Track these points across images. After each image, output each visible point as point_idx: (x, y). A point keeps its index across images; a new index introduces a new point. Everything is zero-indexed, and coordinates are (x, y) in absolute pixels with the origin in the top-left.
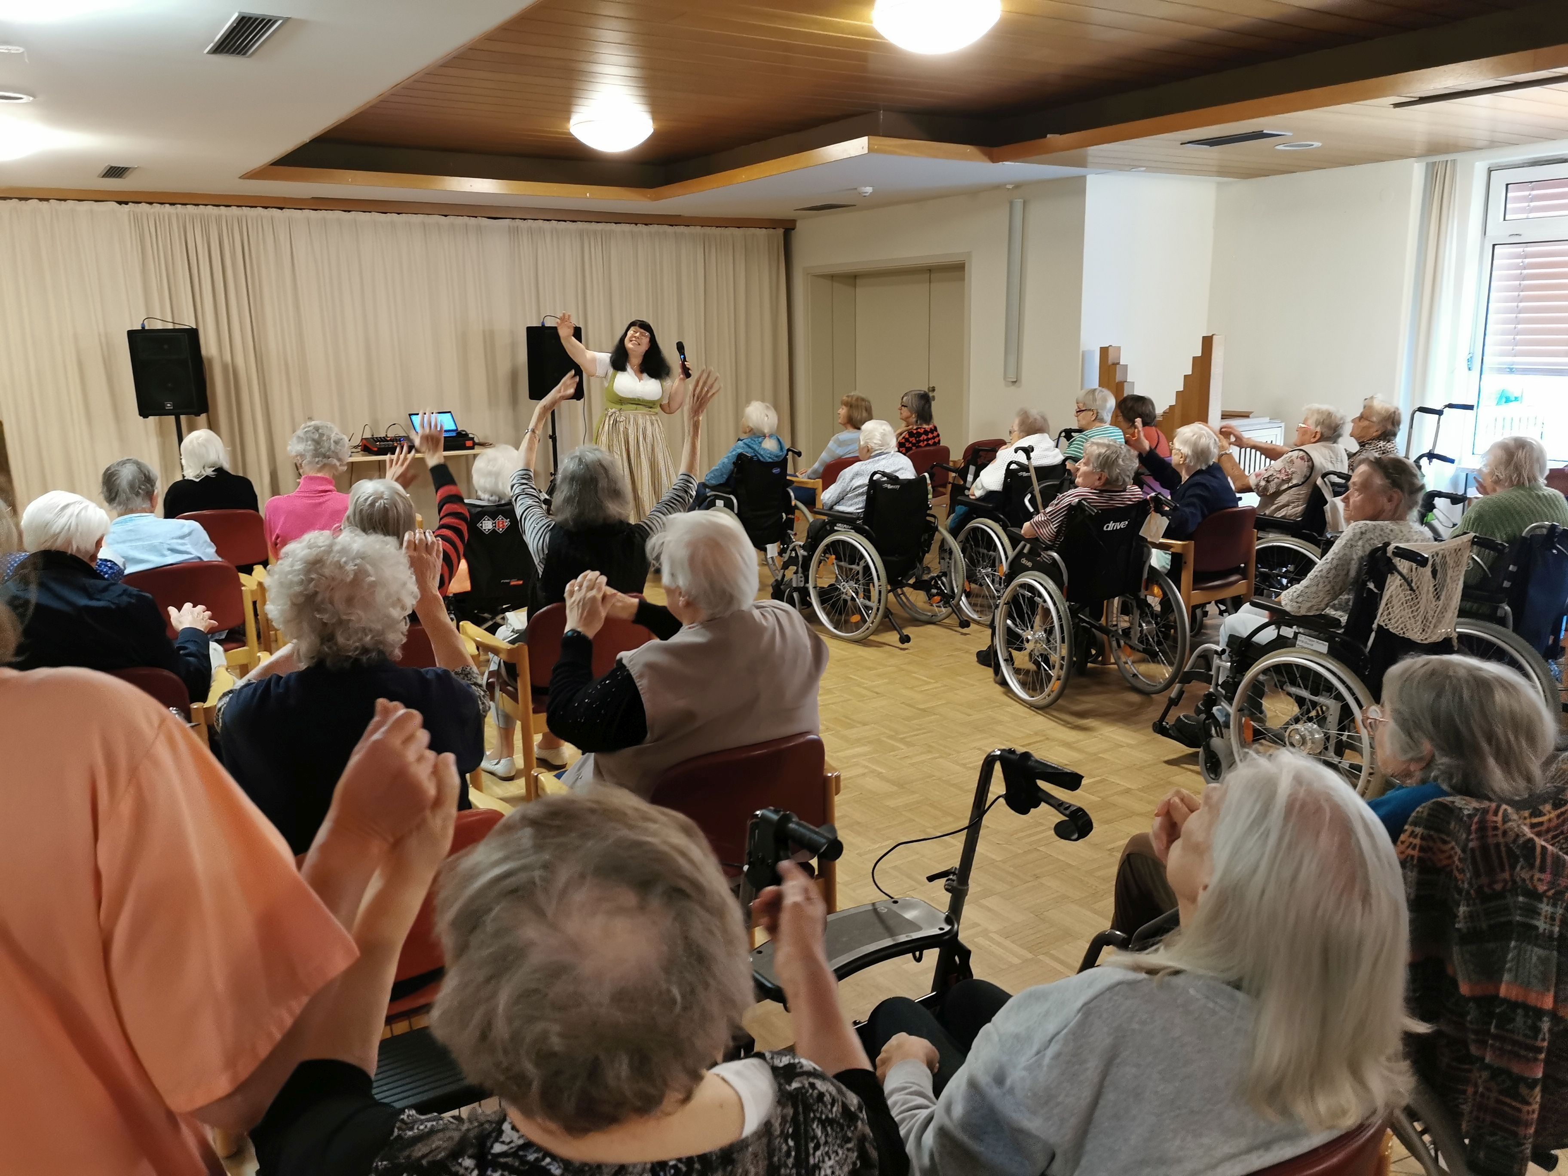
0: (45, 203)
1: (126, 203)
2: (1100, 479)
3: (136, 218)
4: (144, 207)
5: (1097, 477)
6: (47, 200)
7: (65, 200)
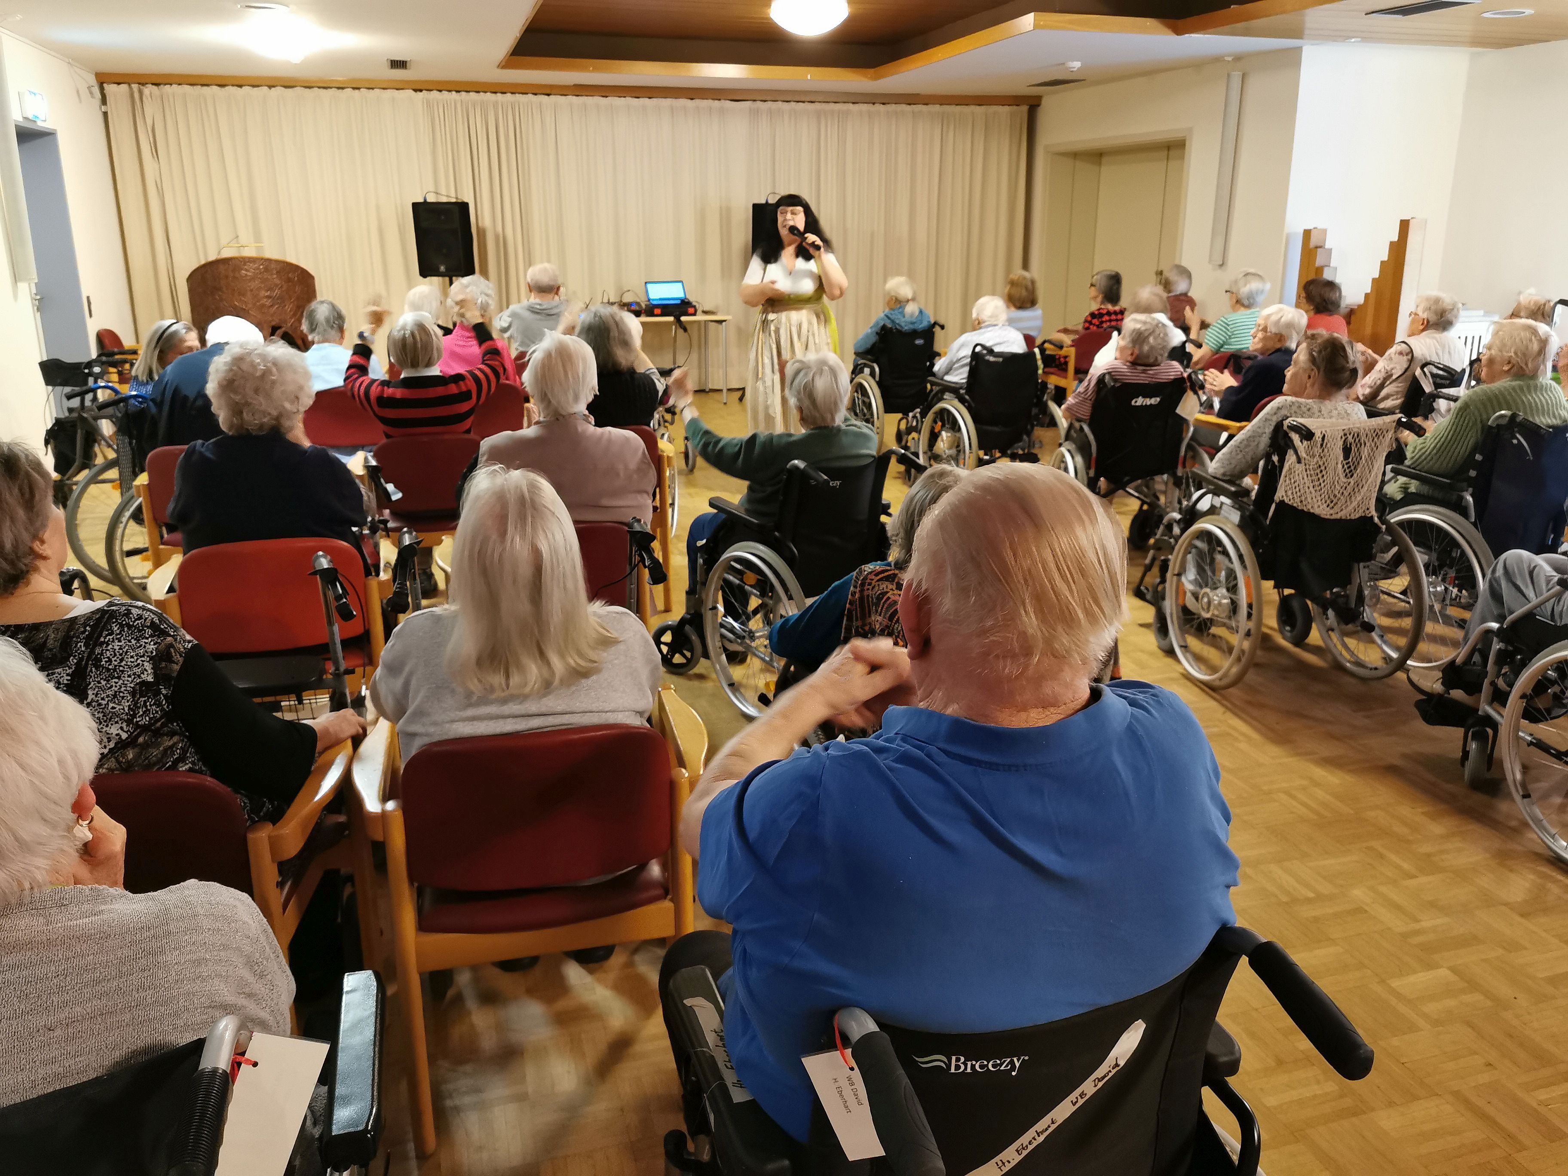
0: (357, 91)
1: (421, 91)
2: (1132, 354)
3: (428, 102)
4: (435, 93)
5: (1130, 352)
6: (359, 89)
7: (373, 89)
